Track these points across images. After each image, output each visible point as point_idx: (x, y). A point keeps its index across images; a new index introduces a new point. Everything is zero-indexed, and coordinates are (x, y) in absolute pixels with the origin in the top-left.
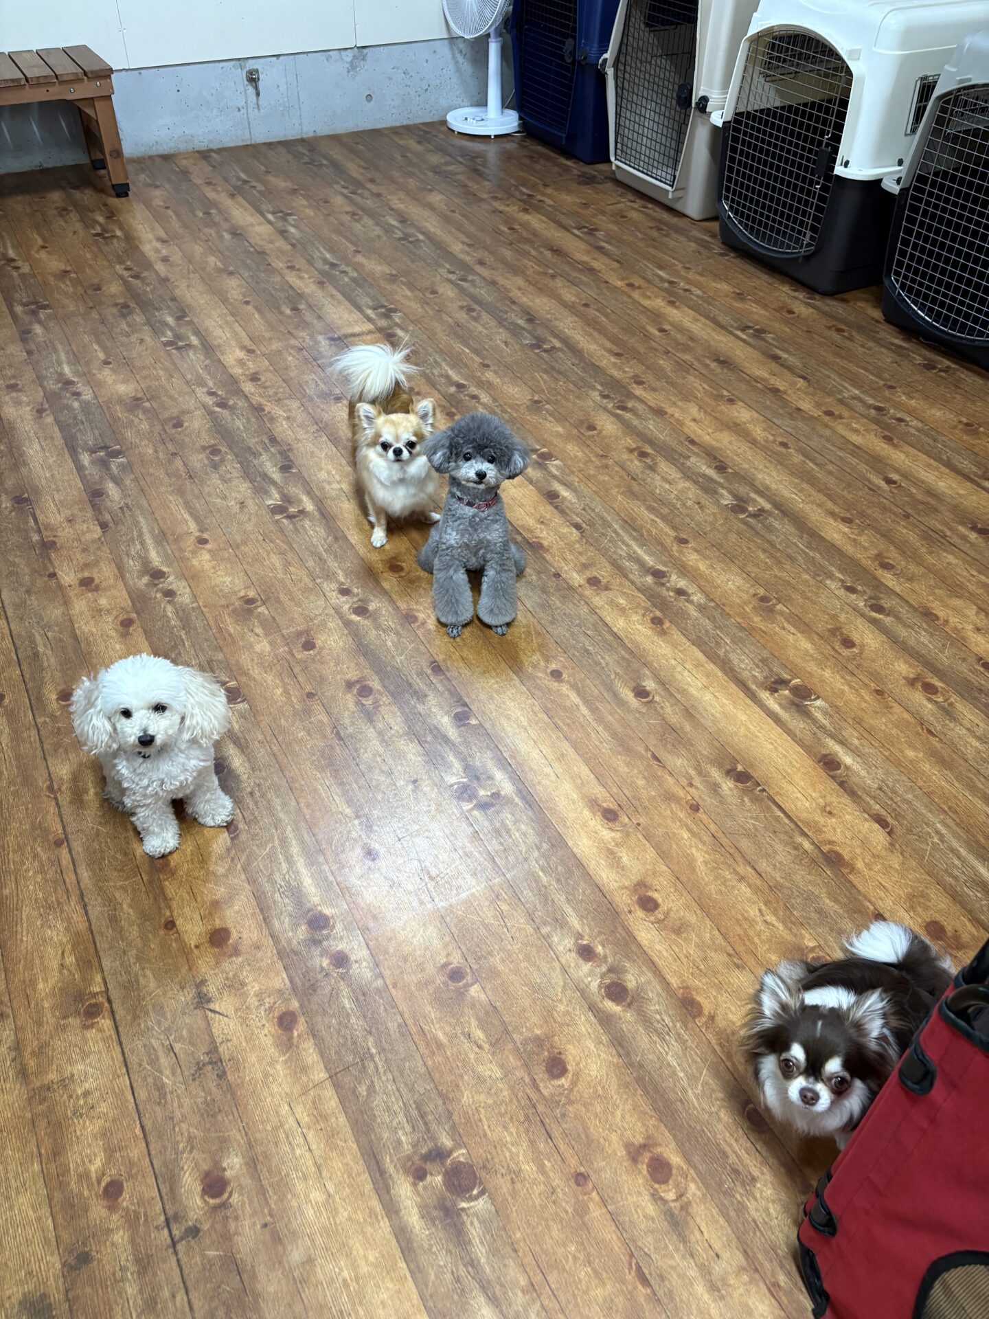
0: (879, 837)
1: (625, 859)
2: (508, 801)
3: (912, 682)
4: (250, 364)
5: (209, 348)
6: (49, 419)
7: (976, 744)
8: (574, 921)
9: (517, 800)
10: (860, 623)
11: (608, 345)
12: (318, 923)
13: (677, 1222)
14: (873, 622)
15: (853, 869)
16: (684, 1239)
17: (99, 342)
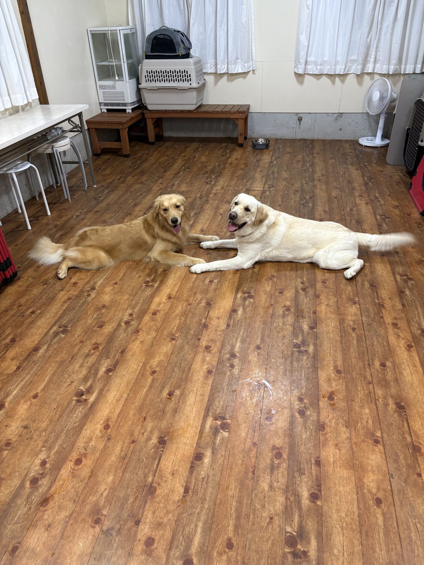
0: (224, 327)
1: (161, 306)
2: (154, 287)
3: (285, 306)
4: (219, 191)
5: (214, 185)
6: (160, 191)
7: (281, 324)
8: (136, 310)
9: (155, 288)
10: (293, 291)
11: (327, 209)
12: (93, 288)
13: (88, 355)
14: (297, 292)
15: (207, 329)
16: (86, 358)
17: (192, 178)
